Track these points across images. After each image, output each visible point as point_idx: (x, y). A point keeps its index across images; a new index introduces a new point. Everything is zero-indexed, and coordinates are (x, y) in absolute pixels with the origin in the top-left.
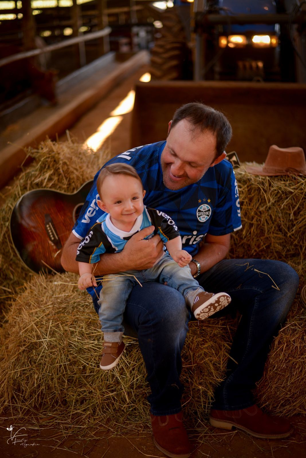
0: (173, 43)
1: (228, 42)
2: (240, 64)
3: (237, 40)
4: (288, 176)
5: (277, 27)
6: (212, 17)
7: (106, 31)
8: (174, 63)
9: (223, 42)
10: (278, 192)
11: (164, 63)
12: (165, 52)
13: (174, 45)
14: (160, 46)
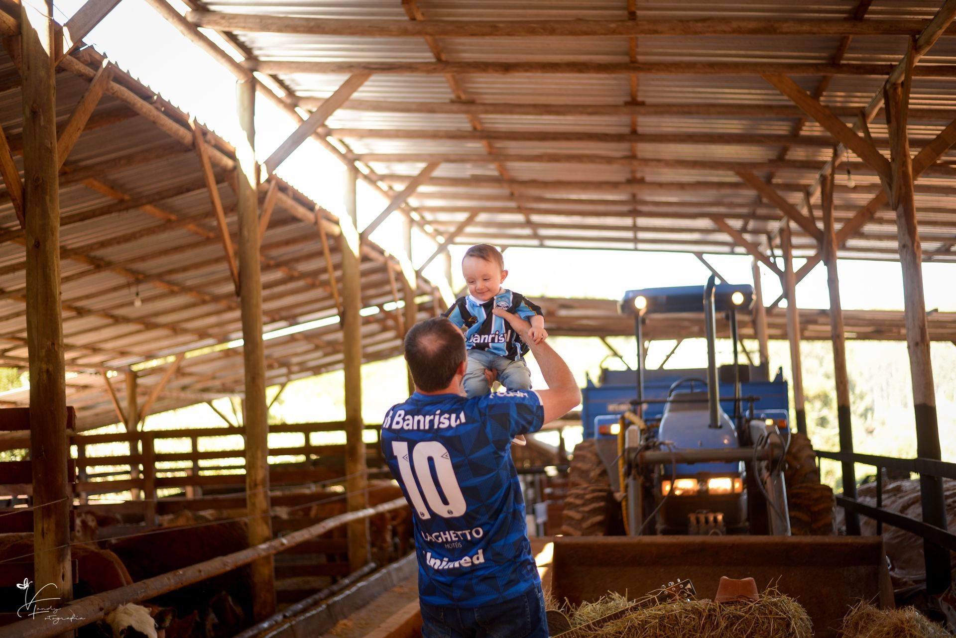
0: (593, 491)
1: (672, 490)
2: (692, 517)
3: (686, 485)
4: (739, 602)
5: (741, 466)
6: (649, 454)
8: (599, 518)
9: (667, 488)
10: (729, 617)
11: (583, 519)
12: (584, 505)
13: (596, 494)
14: (577, 496)
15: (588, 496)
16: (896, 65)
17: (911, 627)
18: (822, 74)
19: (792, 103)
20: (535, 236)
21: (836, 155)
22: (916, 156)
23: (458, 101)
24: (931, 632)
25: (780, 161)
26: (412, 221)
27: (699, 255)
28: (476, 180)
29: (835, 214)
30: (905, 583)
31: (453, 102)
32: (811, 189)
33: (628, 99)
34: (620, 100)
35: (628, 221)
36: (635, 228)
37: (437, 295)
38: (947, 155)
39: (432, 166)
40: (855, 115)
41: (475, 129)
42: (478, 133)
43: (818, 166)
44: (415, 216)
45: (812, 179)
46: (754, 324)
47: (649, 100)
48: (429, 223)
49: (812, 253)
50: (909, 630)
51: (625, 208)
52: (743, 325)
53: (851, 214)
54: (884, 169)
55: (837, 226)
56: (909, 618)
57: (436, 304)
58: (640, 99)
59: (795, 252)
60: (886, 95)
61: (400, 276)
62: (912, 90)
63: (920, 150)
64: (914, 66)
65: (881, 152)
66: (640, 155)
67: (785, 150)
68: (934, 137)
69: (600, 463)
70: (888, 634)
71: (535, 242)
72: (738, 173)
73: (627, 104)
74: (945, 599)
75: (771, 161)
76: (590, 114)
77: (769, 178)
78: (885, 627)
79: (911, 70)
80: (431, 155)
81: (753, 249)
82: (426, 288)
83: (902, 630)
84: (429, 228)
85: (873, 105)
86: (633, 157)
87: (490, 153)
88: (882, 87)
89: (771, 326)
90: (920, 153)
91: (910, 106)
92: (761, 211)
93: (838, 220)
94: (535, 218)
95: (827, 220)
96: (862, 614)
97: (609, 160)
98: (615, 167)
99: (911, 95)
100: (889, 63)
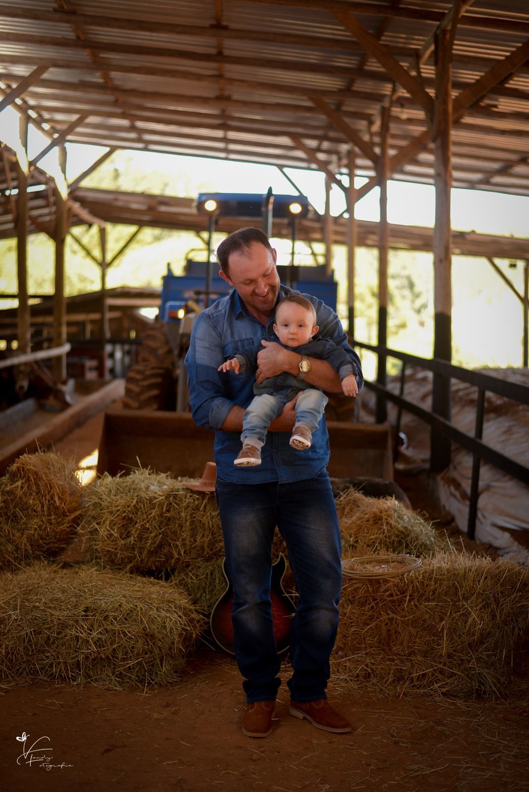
0: (153, 368)
7: (67, 348)
8: (155, 392)
11: (142, 392)
12: (144, 379)
13: (155, 371)
14: (139, 372)
15: (148, 373)
16: (446, 13)
17: (389, 516)
18: (382, 15)
19: (354, 39)
20: (139, 140)
21: (394, 90)
22: (456, 97)
23: (60, 10)
24: (405, 521)
25: (348, 91)
26: (28, 119)
27: (281, 167)
28: (83, 85)
29: (390, 141)
30: (414, 462)
31: (55, 10)
32: (373, 118)
33: (214, 22)
34: (207, 23)
35: (219, 134)
36: (225, 140)
37: (52, 185)
38: (490, 99)
39: (42, 69)
40: (410, 55)
41: (78, 38)
42: (81, 42)
43: (379, 98)
44: (33, 114)
45: (374, 110)
46: (322, 230)
47: (232, 25)
48: (47, 121)
49: (372, 173)
50: (386, 519)
51: (216, 122)
52: (313, 230)
53: (403, 143)
54: (428, 105)
55: (392, 152)
56: (388, 508)
57: (50, 193)
58: (224, 23)
59: (358, 172)
60: (436, 40)
61: (15, 166)
62: (457, 37)
63: (460, 91)
64: (460, 16)
65: (428, 90)
66: (227, 75)
67: (352, 82)
68: (473, 81)
69: (167, 342)
70: (368, 521)
71: (141, 145)
72: (311, 99)
73: (212, 27)
74: (443, 478)
75: (340, 90)
76: (179, 33)
77: (339, 105)
78: (366, 514)
79: (456, 20)
80: (40, 59)
81: (323, 166)
82: (42, 178)
83: (380, 519)
84: (46, 126)
85: (426, 48)
86: (220, 76)
87: (94, 62)
88: (434, 31)
89: (337, 233)
90: (460, 94)
91: (454, 52)
92: (332, 134)
93: (393, 147)
94: (140, 124)
95: (383, 146)
96: (350, 500)
97: (199, 77)
98: (204, 84)
99: (456, 42)
100: (441, 11)
